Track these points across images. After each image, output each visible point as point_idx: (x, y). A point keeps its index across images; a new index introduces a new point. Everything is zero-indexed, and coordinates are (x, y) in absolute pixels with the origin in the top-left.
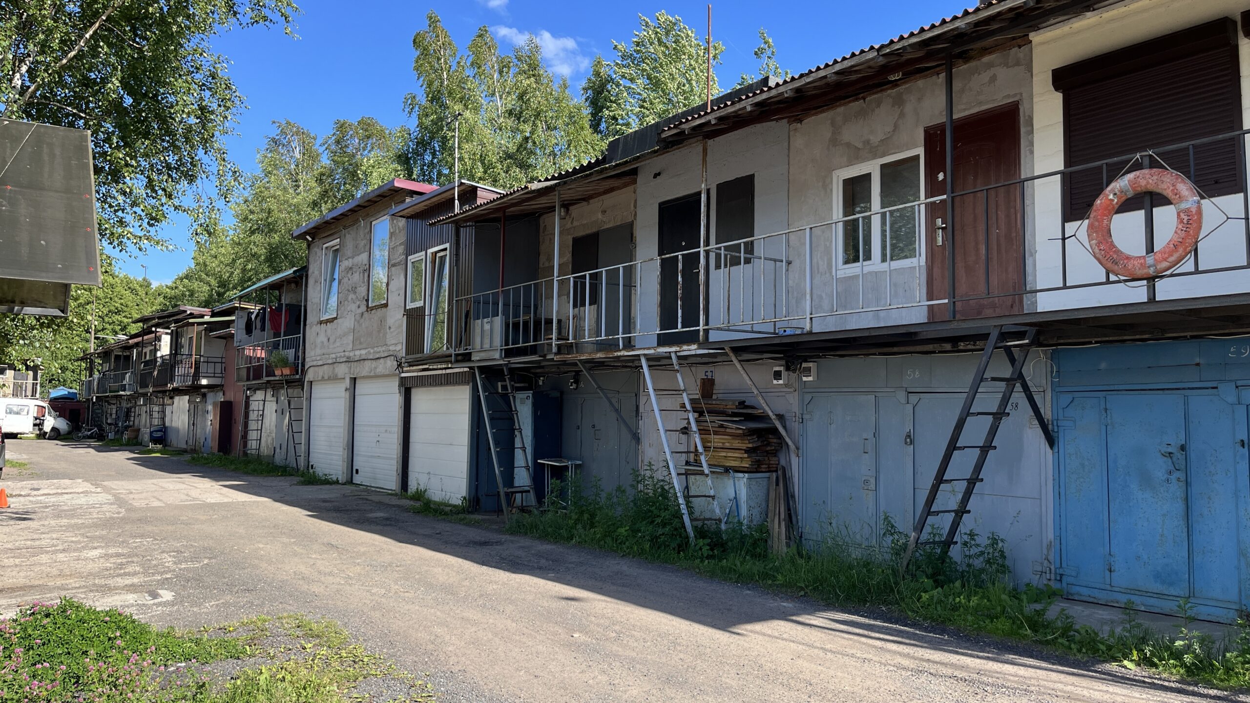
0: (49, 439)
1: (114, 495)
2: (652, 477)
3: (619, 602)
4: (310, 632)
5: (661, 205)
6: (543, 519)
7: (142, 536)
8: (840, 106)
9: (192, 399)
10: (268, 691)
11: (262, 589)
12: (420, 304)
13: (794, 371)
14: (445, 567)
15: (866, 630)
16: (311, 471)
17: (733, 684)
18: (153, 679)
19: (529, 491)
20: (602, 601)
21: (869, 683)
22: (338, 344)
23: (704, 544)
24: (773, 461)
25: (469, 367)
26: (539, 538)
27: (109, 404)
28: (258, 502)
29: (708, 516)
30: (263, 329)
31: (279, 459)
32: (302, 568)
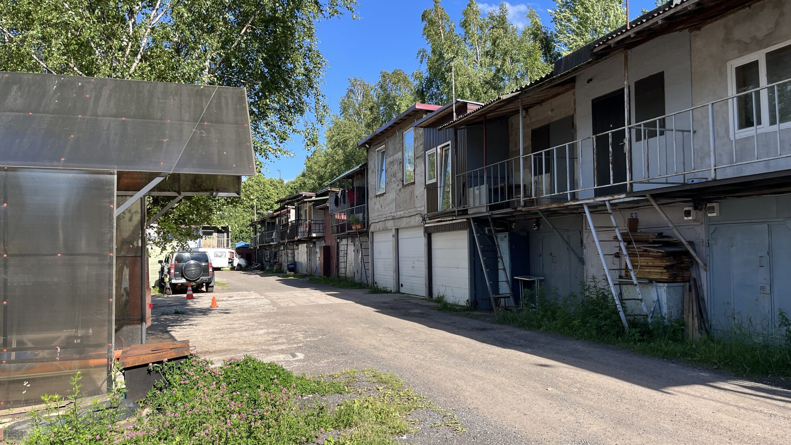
0: (237, 270)
1: (270, 300)
2: (595, 287)
3: (577, 368)
4: (381, 380)
5: (593, 101)
6: (520, 315)
7: (286, 322)
8: (730, 14)
9: (308, 246)
10: (359, 413)
11: (352, 354)
12: (434, 181)
13: (701, 210)
14: (459, 343)
15: (770, 394)
16: (375, 285)
17: (669, 428)
18: (295, 403)
19: (509, 297)
20: (566, 367)
21: (776, 431)
22: (387, 209)
23: (636, 332)
24: (686, 274)
25: (467, 219)
26: (519, 327)
27: (266, 250)
28: (347, 304)
29: (637, 312)
30: (344, 202)
31: (357, 279)
32: (374, 342)
